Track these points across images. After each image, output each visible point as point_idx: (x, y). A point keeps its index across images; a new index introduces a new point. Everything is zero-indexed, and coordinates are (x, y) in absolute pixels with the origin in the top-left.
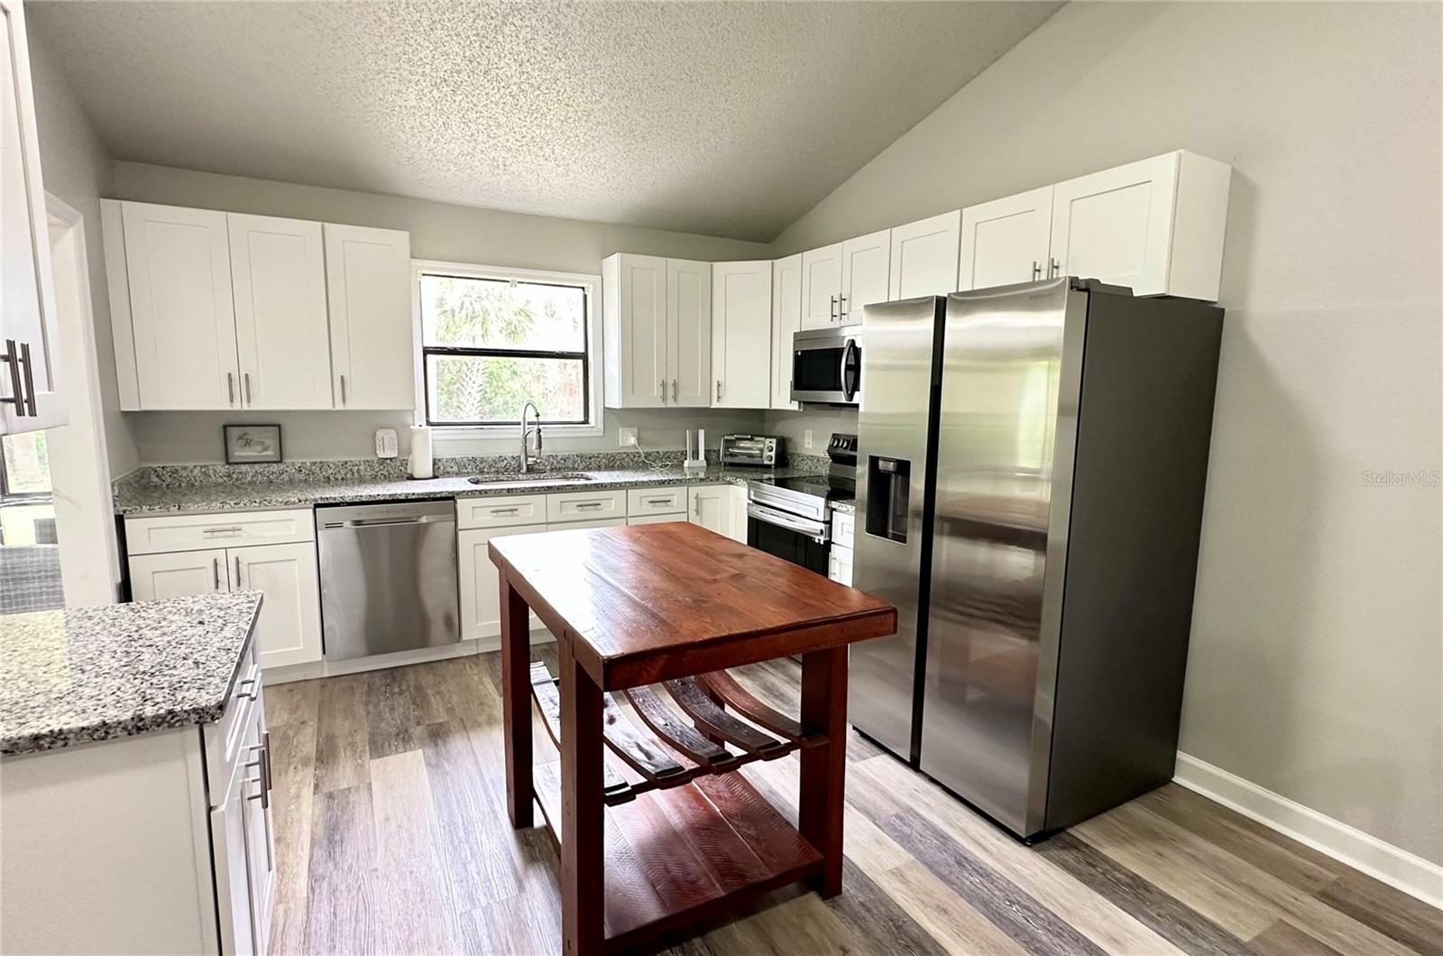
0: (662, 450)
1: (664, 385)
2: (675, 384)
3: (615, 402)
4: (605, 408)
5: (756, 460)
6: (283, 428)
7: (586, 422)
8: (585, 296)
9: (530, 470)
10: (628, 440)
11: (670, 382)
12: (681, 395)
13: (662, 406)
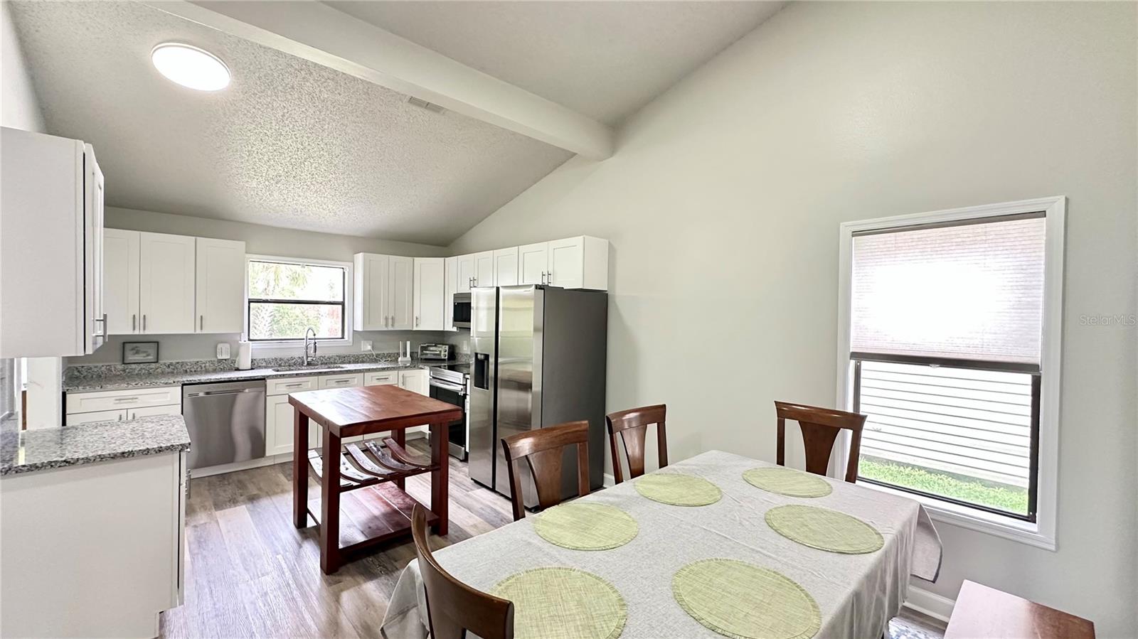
0: (386, 352)
1: (387, 319)
2: (393, 318)
3: (359, 328)
4: (354, 331)
5: (438, 357)
6: (160, 345)
7: (342, 338)
8: (344, 273)
9: (309, 364)
10: (367, 347)
11: (390, 317)
12: (396, 324)
13: (386, 329)
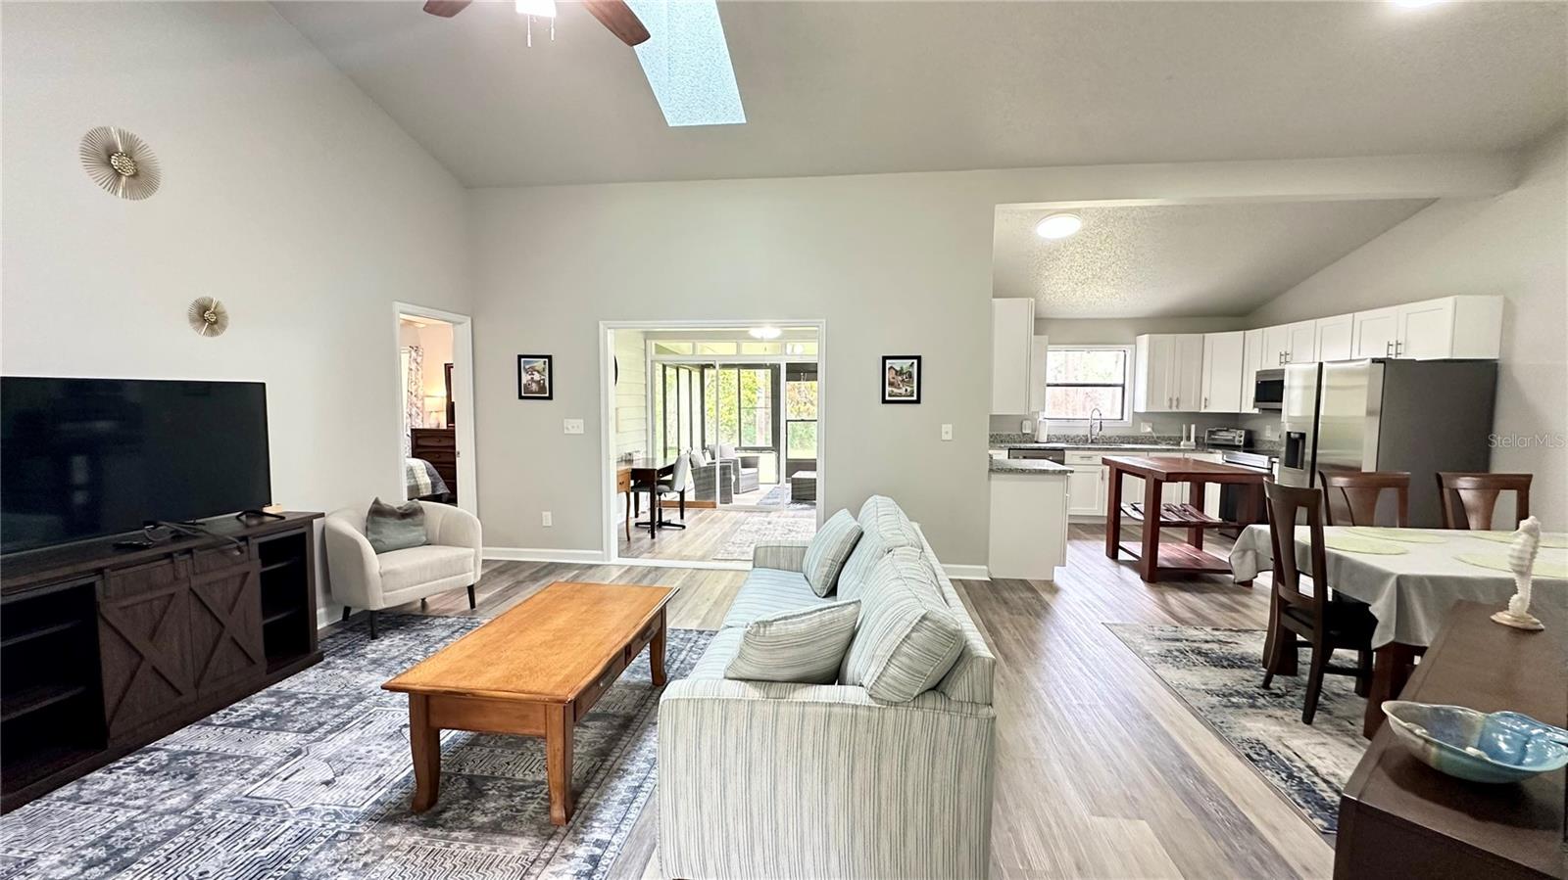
0: (1166, 435)
1: (1171, 400)
2: (1177, 399)
3: (1141, 408)
4: (1134, 413)
5: (1231, 443)
7: (1122, 419)
8: (1125, 356)
9: (1092, 442)
10: (1147, 429)
11: (1175, 398)
12: (1181, 405)
13: (1170, 411)
